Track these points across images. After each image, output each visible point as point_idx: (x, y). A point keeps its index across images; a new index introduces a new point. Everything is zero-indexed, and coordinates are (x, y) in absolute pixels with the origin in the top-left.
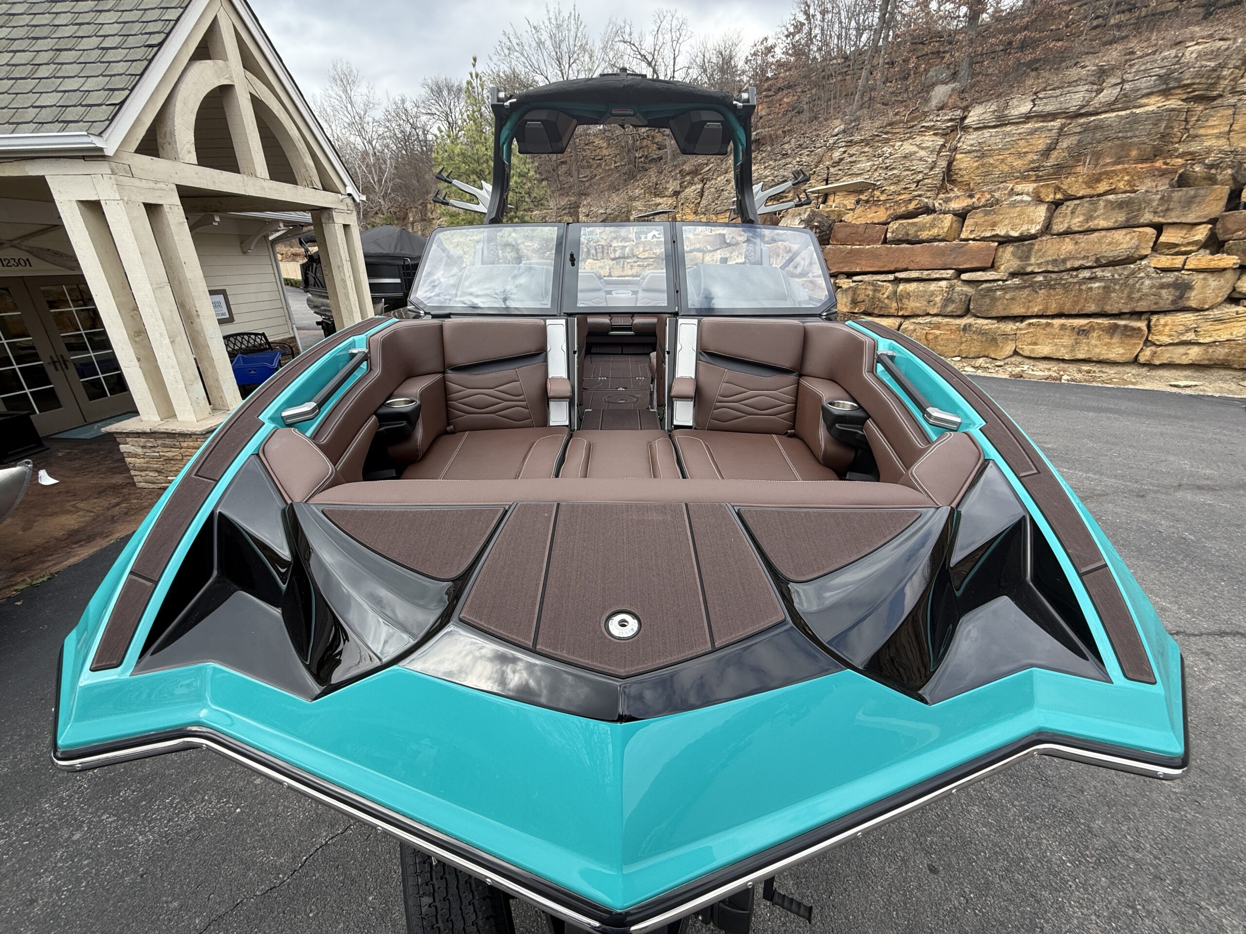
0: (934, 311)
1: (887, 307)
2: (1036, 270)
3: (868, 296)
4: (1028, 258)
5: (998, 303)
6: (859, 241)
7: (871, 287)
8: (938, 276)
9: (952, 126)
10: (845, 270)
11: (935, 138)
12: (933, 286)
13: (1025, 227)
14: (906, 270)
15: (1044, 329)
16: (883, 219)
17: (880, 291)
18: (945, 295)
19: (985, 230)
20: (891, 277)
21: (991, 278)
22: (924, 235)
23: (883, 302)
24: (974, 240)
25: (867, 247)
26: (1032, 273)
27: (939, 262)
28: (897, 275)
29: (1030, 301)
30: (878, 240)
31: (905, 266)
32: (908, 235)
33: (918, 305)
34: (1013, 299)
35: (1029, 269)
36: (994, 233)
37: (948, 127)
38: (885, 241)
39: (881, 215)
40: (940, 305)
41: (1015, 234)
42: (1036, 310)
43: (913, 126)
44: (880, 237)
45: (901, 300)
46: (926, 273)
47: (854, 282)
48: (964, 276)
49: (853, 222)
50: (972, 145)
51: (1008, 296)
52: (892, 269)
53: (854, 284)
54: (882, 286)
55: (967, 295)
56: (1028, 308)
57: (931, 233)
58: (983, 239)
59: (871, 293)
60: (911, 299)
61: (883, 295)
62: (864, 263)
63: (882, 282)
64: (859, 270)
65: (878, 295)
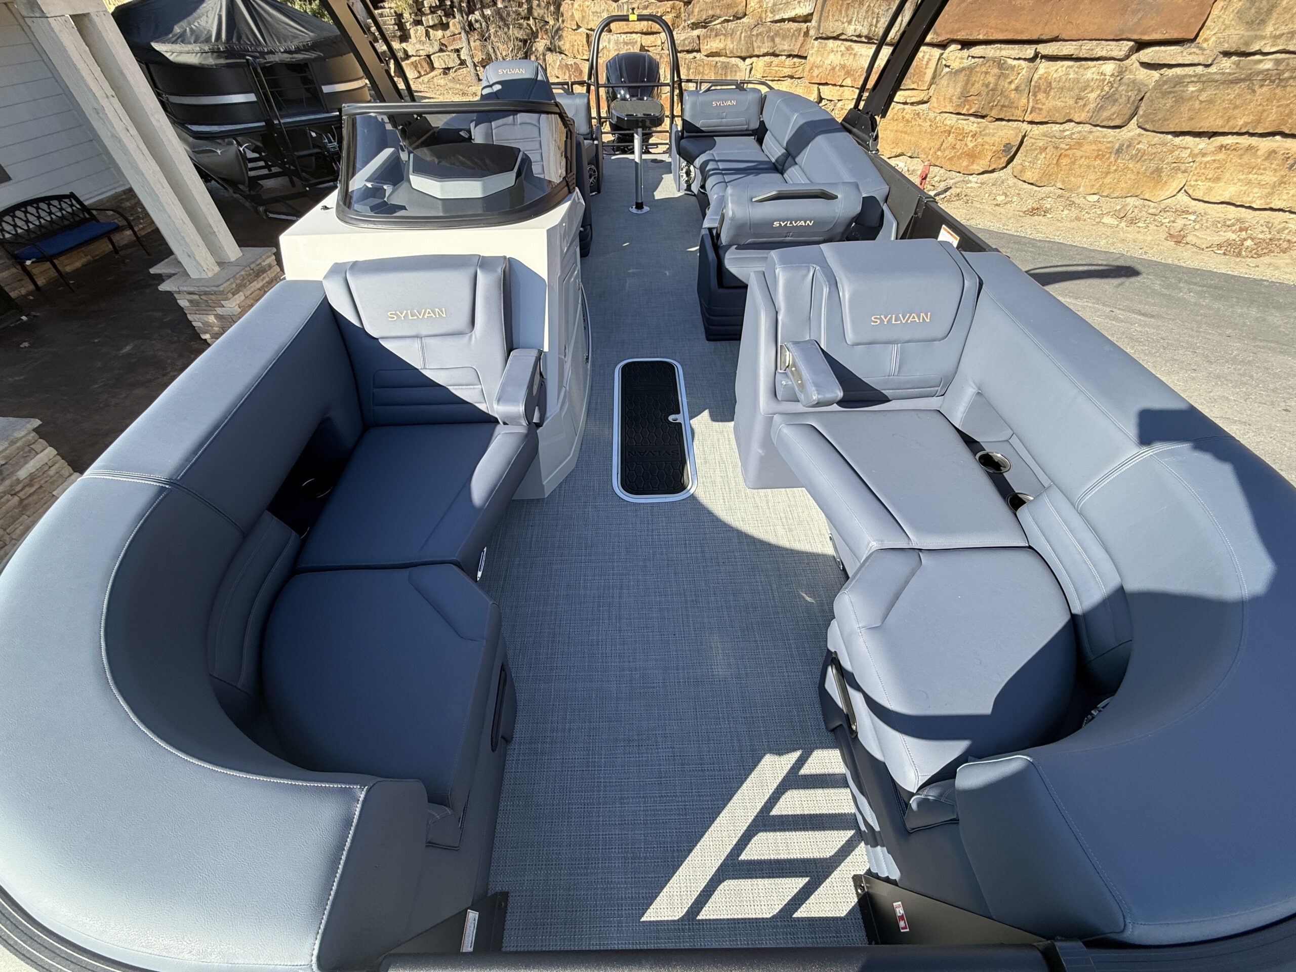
0: (1083, 116)
1: (1011, 105)
2: (1269, 48)
3: (987, 86)
4: (1263, 22)
5: (1184, 108)
7: (996, 71)
8: (1103, 52)
12: (1091, 72)
14: (1056, 39)
15: (1241, 156)
17: (1006, 77)
18: (1106, 89)
20: (1029, 51)
21: (1187, 59)
23: (1007, 97)
26: (1260, 52)
27: (1114, 25)
28: (1041, 47)
29: (1236, 107)
31: (1056, 33)
33: (1059, 104)
35: (1255, 47)
40: (1092, 106)
42: (1240, 123)
45: (1035, 94)
46: (1089, 45)
47: (971, 57)
48: (1148, 54)
51: (1204, 96)
52: (1034, 37)
53: (969, 62)
54: (1013, 67)
55: (1139, 90)
56: (1228, 120)
59: (991, 79)
60: (1052, 93)
61: (1010, 83)
62: (993, 23)
63: (1015, 59)
64: (981, 37)
65: (1004, 83)
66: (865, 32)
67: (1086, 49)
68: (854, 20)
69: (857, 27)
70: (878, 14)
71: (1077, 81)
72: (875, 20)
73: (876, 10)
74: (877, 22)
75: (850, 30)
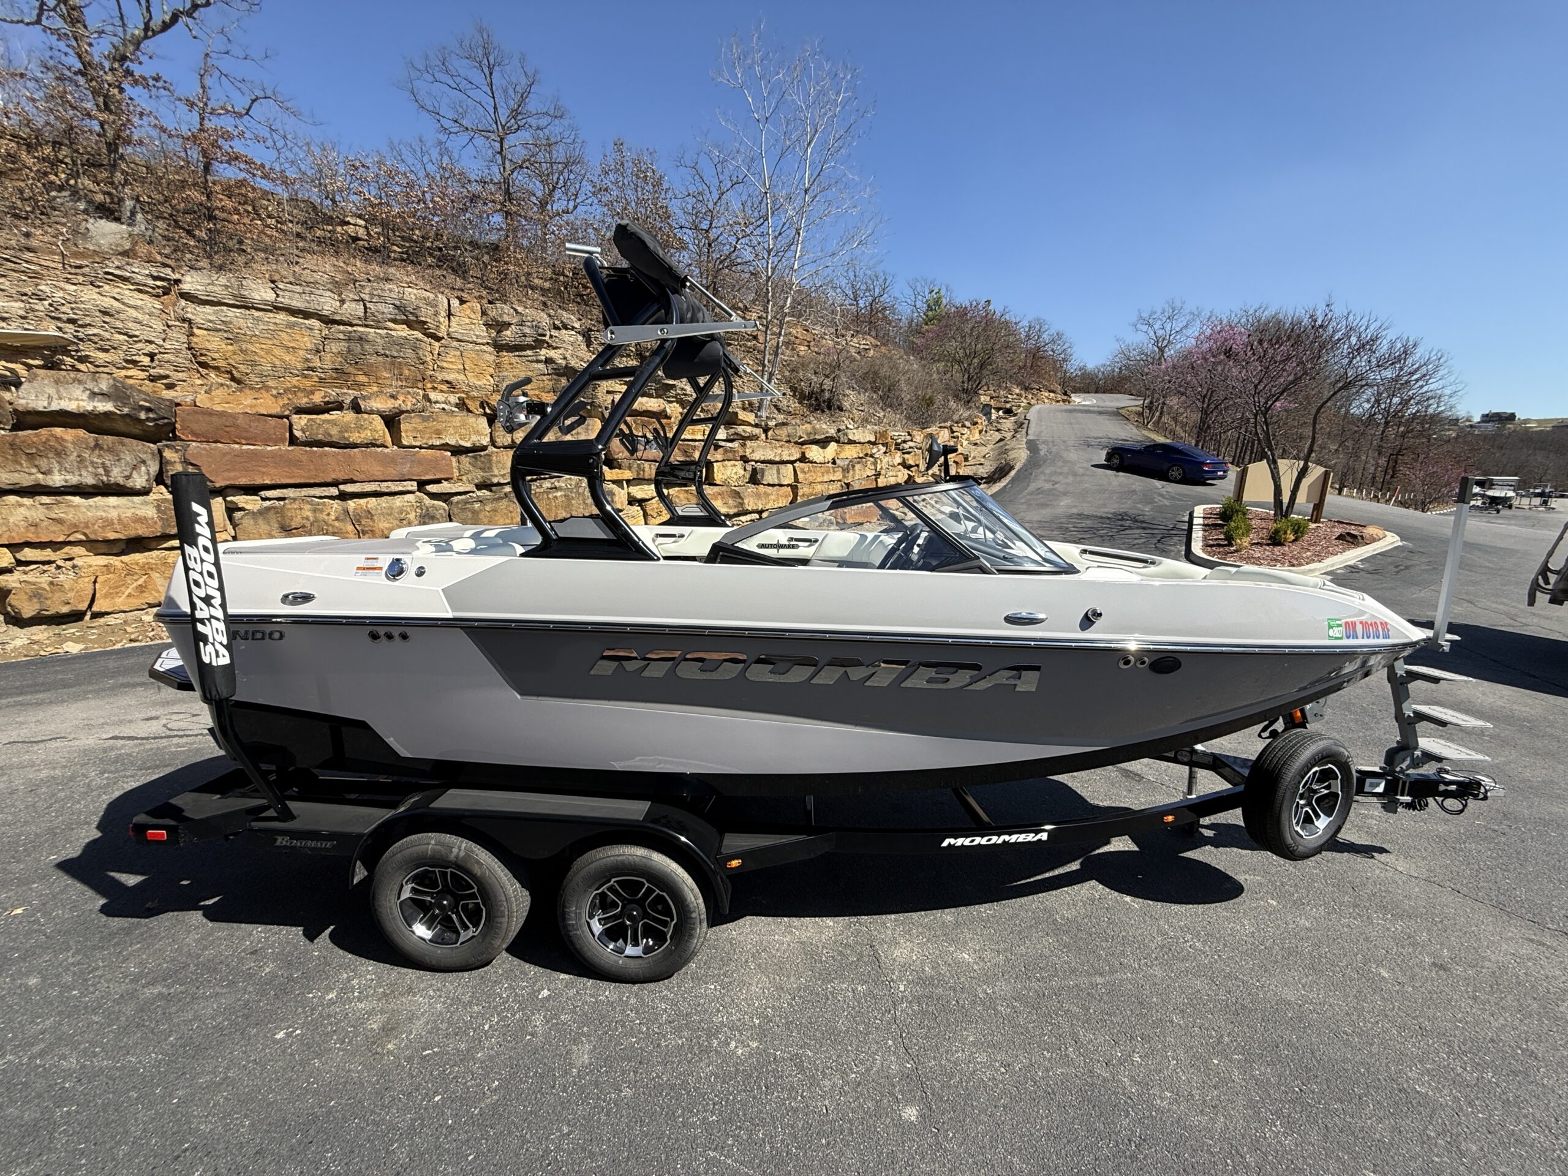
2: (502, 481)
3: (307, 519)
6: (246, 438)
7: (307, 507)
8: (400, 489)
9: (163, 287)
10: (243, 481)
11: (141, 296)
12: (398, 501)
13: (474, 438)
14: (352, 481)
16: (276, 410)
17: (322, 511)
18: (418, 510)
19: (431, 438)
20: (334, 491)
21: (461, 489)
22: (355, 437)
23: (333, 526)
24: (421, 447)
25: (269, 448)
26: (499, 484)
27: (393, 472)
28: (342, 487)
30: (282, 441)
31: (347, 477)
32: (331, 435)
34: (495, 510)
35: (495, 480)
36: (443, 442)
37: (159, 287)
38: (293, 440)
39: (269, 404)
41: (468, 445)
43: (80, 267)
44: (284, 434)
45: (359, 521)
46: (385, 484)
47: (263, 499)
48: (431, 488)
49: (218, 408)
50: (210, 321)
52: (329, 480)
53: (267, 503)
54: (322, 504)
57: (362, 436)
58: (432, 447)
59: (309, 514)
60: (375, 518)
61: (328, 514)
62: (273, 471)
63: (321, 498)
64: (267, 482)
65: (324, 516)
66: (90, 480)
67: (384, 487)
68: (56, 471)
69: (68, 477)
70: (103, 464)
71: (391, 508)
72: (101, 471)
73: (95, 460)
74: (107, 472)
75: (57, 480)
